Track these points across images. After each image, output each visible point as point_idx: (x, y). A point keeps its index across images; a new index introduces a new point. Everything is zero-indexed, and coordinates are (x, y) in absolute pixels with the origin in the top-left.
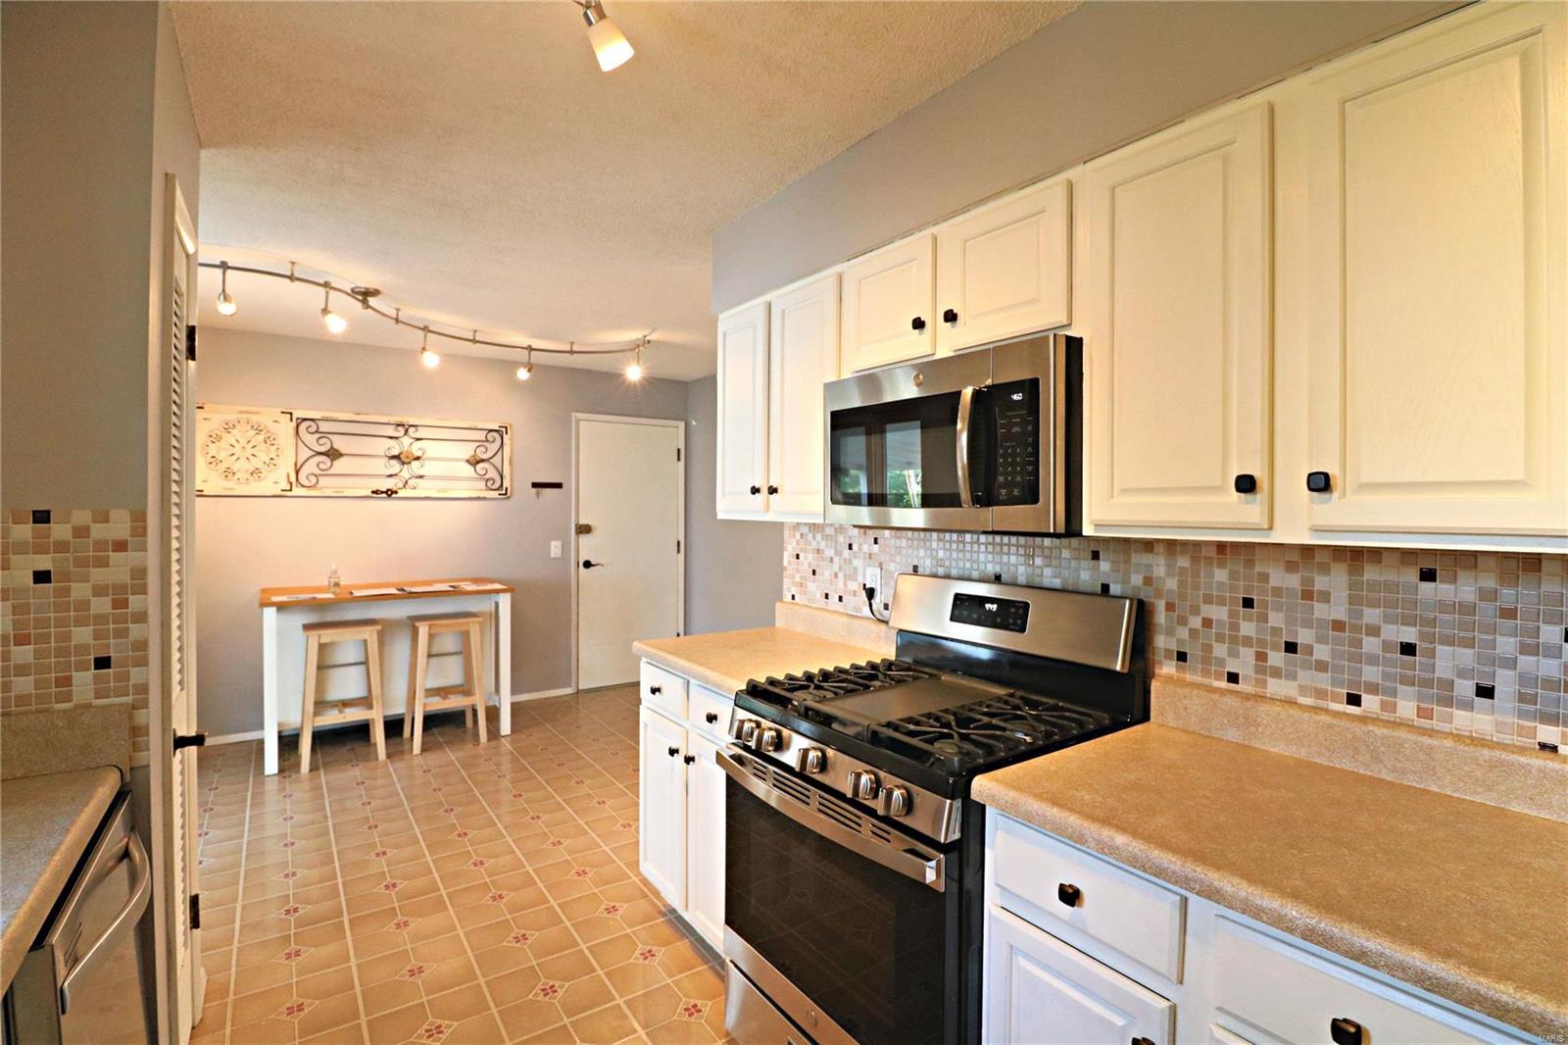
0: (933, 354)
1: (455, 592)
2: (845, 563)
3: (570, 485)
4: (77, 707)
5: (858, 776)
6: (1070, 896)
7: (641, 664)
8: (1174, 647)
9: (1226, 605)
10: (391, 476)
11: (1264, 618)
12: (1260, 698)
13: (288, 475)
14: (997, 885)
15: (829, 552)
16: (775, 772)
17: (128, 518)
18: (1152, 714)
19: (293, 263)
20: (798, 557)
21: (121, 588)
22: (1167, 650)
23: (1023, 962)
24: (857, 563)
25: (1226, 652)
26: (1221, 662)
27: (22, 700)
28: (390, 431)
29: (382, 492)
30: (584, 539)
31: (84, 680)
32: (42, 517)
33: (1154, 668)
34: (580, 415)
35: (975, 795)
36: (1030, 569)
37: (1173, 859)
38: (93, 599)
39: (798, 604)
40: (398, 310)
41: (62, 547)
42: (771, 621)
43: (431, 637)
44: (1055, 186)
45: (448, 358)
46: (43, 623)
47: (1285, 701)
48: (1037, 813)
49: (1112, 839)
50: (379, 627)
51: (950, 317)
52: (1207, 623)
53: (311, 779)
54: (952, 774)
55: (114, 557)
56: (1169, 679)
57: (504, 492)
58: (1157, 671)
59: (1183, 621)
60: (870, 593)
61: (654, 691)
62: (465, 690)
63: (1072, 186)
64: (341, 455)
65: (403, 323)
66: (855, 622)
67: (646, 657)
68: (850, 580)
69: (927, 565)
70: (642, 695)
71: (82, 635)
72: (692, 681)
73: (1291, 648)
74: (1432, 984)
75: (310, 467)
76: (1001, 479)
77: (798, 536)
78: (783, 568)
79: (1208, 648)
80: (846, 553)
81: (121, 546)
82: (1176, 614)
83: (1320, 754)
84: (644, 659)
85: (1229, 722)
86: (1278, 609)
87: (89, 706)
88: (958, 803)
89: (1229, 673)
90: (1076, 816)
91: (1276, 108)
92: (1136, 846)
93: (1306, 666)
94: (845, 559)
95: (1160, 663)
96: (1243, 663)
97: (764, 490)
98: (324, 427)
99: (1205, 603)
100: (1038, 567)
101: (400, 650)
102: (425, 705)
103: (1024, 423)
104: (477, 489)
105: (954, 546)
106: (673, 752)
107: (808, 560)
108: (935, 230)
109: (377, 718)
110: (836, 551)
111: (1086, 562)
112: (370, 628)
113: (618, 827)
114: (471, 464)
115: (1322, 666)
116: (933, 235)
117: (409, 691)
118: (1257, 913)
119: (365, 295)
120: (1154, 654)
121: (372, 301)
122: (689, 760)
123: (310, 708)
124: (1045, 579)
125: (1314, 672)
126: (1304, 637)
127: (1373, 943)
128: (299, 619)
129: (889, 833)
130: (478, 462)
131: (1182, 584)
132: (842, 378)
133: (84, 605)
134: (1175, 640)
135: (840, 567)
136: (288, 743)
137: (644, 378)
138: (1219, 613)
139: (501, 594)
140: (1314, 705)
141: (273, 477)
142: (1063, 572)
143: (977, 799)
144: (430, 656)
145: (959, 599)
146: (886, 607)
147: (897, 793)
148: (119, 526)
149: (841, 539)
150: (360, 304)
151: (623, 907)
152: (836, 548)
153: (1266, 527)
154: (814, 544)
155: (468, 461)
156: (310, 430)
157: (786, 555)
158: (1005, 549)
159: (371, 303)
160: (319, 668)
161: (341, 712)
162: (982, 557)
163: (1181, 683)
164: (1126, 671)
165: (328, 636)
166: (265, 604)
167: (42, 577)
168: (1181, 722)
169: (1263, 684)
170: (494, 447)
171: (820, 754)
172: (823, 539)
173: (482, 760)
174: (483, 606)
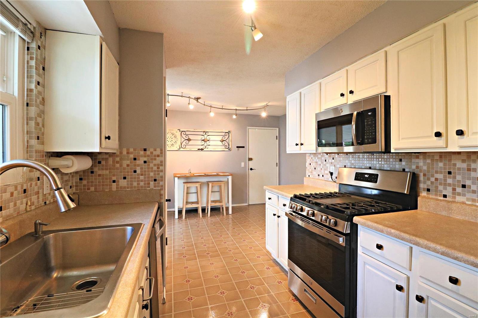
0: (347, 103)
1: (218, 175)
2: (324, 165)
3: (246, 147)
4: (151, 189)
5: (322, 216)
6: (379, 247)
7: (266, 192)
8: (426, 187)
9: (442, 174)
10: (202, 145)
11: (455, 177)
12: (454, 202)
13: (179, 145)
14: (361, 246)
15: (319, 163)
16: (301, 217)
17: (160, 150)
18: (418, 207)
19: (182, 93)
20: (310, 164)
21: (158, 165)
22: (423, 188)
23: (367, 266)
24: (328, 165)
25: (443, 188)
26: (441, 191)
27: (142, 187)
28: (202, 133)
29: (200, 149)
30: (250, 162)
31: (152, 183)
32: (145, 150)
33: (419, 194)
34: (249, 127)
35: (354, 221)
36: (380, 165)
37: (407, 235)
38: (154, 167)
39: (310, 178)
40: (204, 102)
41: (148, 156)
42: (303, 183)
43: (212, 187)
44: (381, 53)
45: (216, 113)
46: (145, 171)
47: (462, 203)
48: (370, 225)
49: (391, 231)
50: (200, 183)
51: (351, 92)
52: (436, 179)
53: (185, 220)
54: (348, 215)
55: (157, 158)
56: (424, 197)
57: (229, 149)
58: (420, 195)
59: (429, 179)
60: (332, 174)
61: (270, 199)
62: (220, 201)
63: (386, 52)
64: (191, 140)
65: (206, 105)
66: (327, 182)
67: (267, 190)
68: (326, 170)
69: (349, 165)
70: (266, 200)
71: (152, 174)
72: (280, 196)
73: (464, 186)
74: (476, 265)
75: (184, 143)
76: (366, 137)
77: (310, 158)
78: (306, 168)
79: (437, 187)
80: (324, 162)
81: (158, 156)
82: (427, 177)
83: (472, 218)
84: (267, 191)
85: (443, 209)
86: (459, 174)
87: (153, 189)
88: (349, 223)
89: (443, 195)
90: (381, 225)
91: (446, 25)
92: (397, 232)
93: (469, 192)
94: (324, 164)
95: (421, 192)
96: (448, 191)
97: (299, 145)
98: (187, 133)
99: (436, 173)
100: (383, 164)
101: (205, 190)
102: (211, 204)
103: (371, 121)
104: (223, 148)
105: (357, 159)
106: (274, 215)
107: (313, 165)
108: (347, 68)
109: (200, 207)
110: (321, 162)
111: (398, 162)
112: (198, 183)
113: (260, 238)
114: (221, 142)
115: (474, 192)
116: (346, 69)
117: (207, 201)
118: (429, 248)
119: (197, 99)
120: (419, 190)
121: (199, 100)
122: (279, 217)
123: (185, 203)
124: (385, 168)
125: (471, 194)
126: (468, 183)
127: (460, 255)
128: (182, 181)
129: (330, 231)
130: (223, 141)
131: (428, 168)
132: (321, 111)
133: (152, 168)
134: (426, 185)
135: (323, 167)
136: (180, 212)
137: (267, 116)
138: (440, 176)
139: (229, 176)
140: (471, 204)
141: (176, 146)
142: (391, 165)
143: (355, 222)
144: (212, 192)
145: (357, 174)
146: (336, 178)
147: (332, 220)
148: (158, 152)
149: (323, 158)
150: (196, 101)
151: (262, 257)
152: (321, 161)
153: (445, 147)
154: (315, 160)
155: (220, 141)
156: (184, 134)
157: (307, 164)
158: (372, 159)
159: (199, 101)
160: (187, 193)
161: (191, 204)
162: (365, 162)
163: (428, 198)
164: (408, 193)
165: (189, 185)
166: (175, 177)
167: (145, 162)
168: (427, 210)
169: (455, 198)
170: (227, 137)
171: (312, 212)
172: (318, 159)
173: (225, 220)
174: (225, 179)
